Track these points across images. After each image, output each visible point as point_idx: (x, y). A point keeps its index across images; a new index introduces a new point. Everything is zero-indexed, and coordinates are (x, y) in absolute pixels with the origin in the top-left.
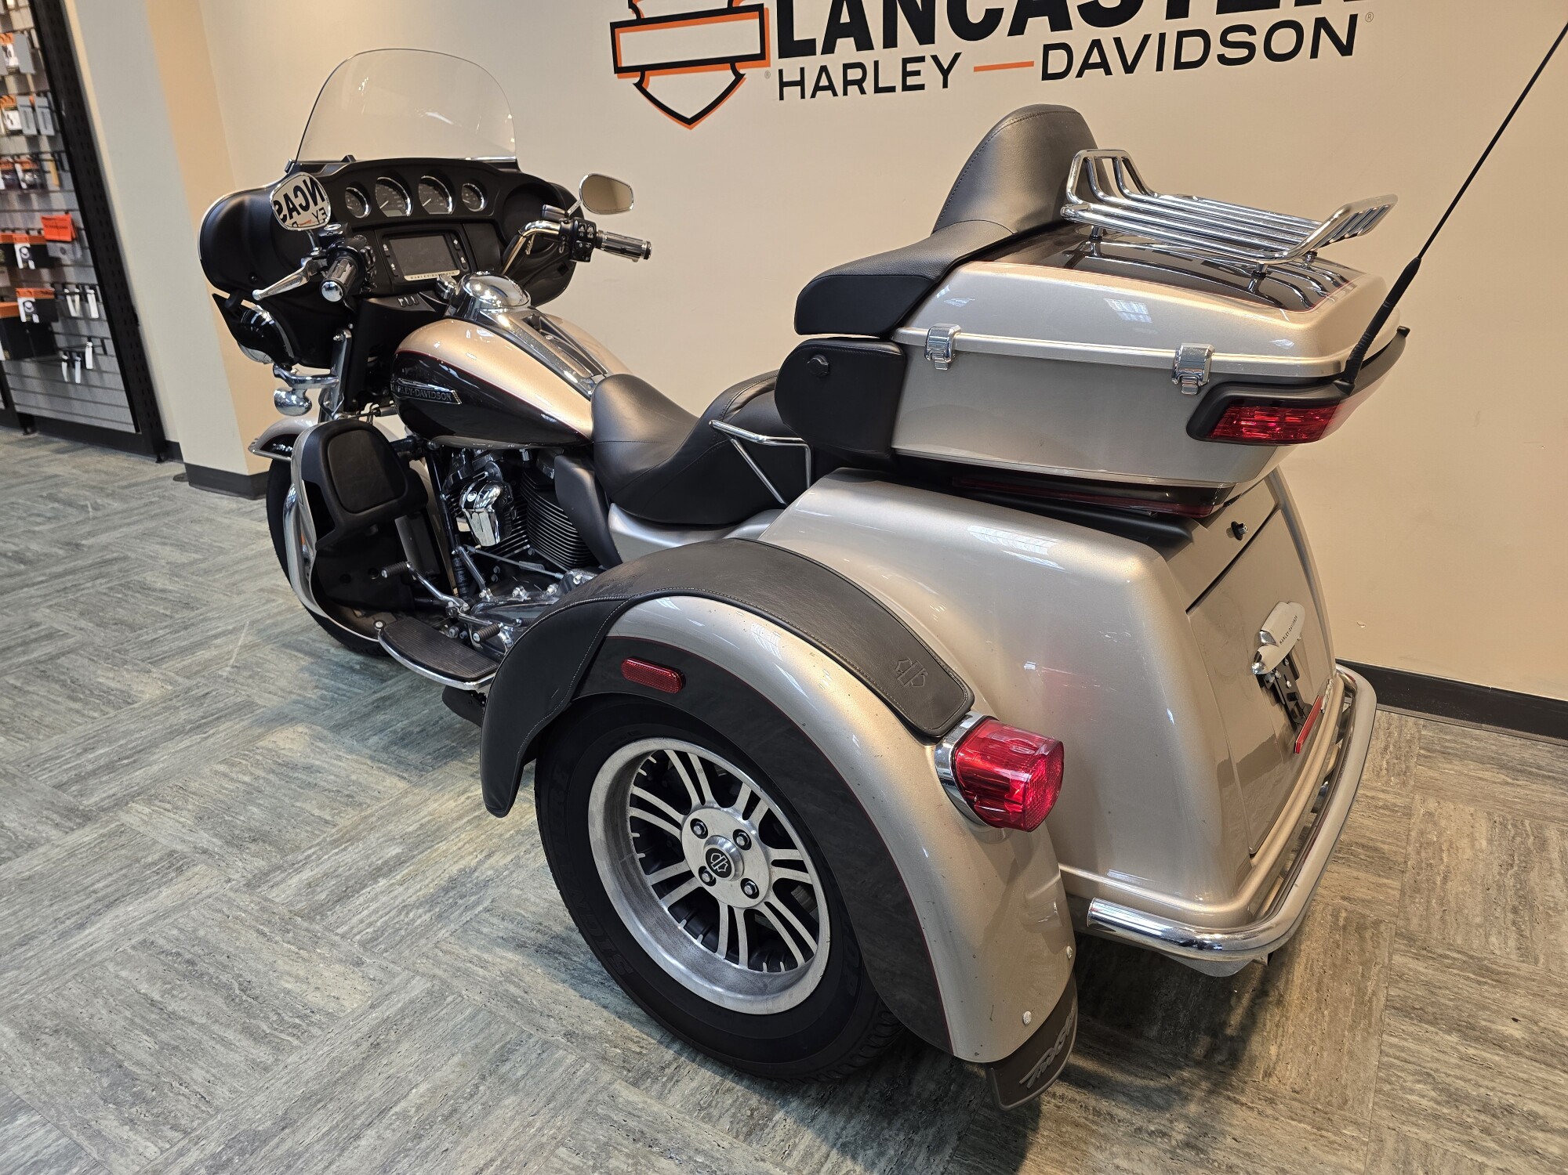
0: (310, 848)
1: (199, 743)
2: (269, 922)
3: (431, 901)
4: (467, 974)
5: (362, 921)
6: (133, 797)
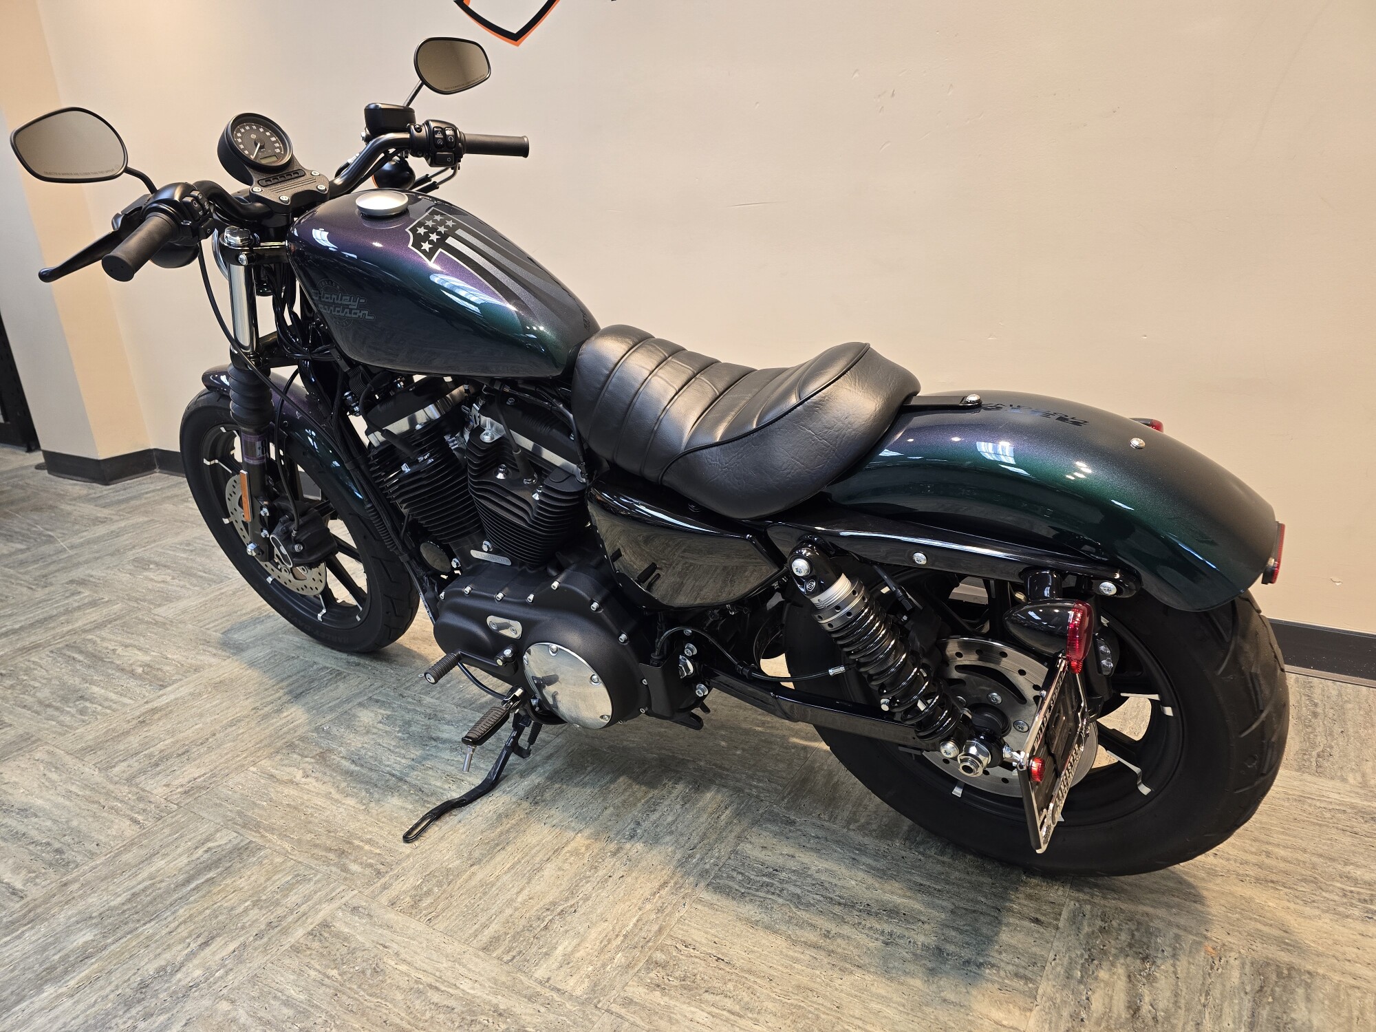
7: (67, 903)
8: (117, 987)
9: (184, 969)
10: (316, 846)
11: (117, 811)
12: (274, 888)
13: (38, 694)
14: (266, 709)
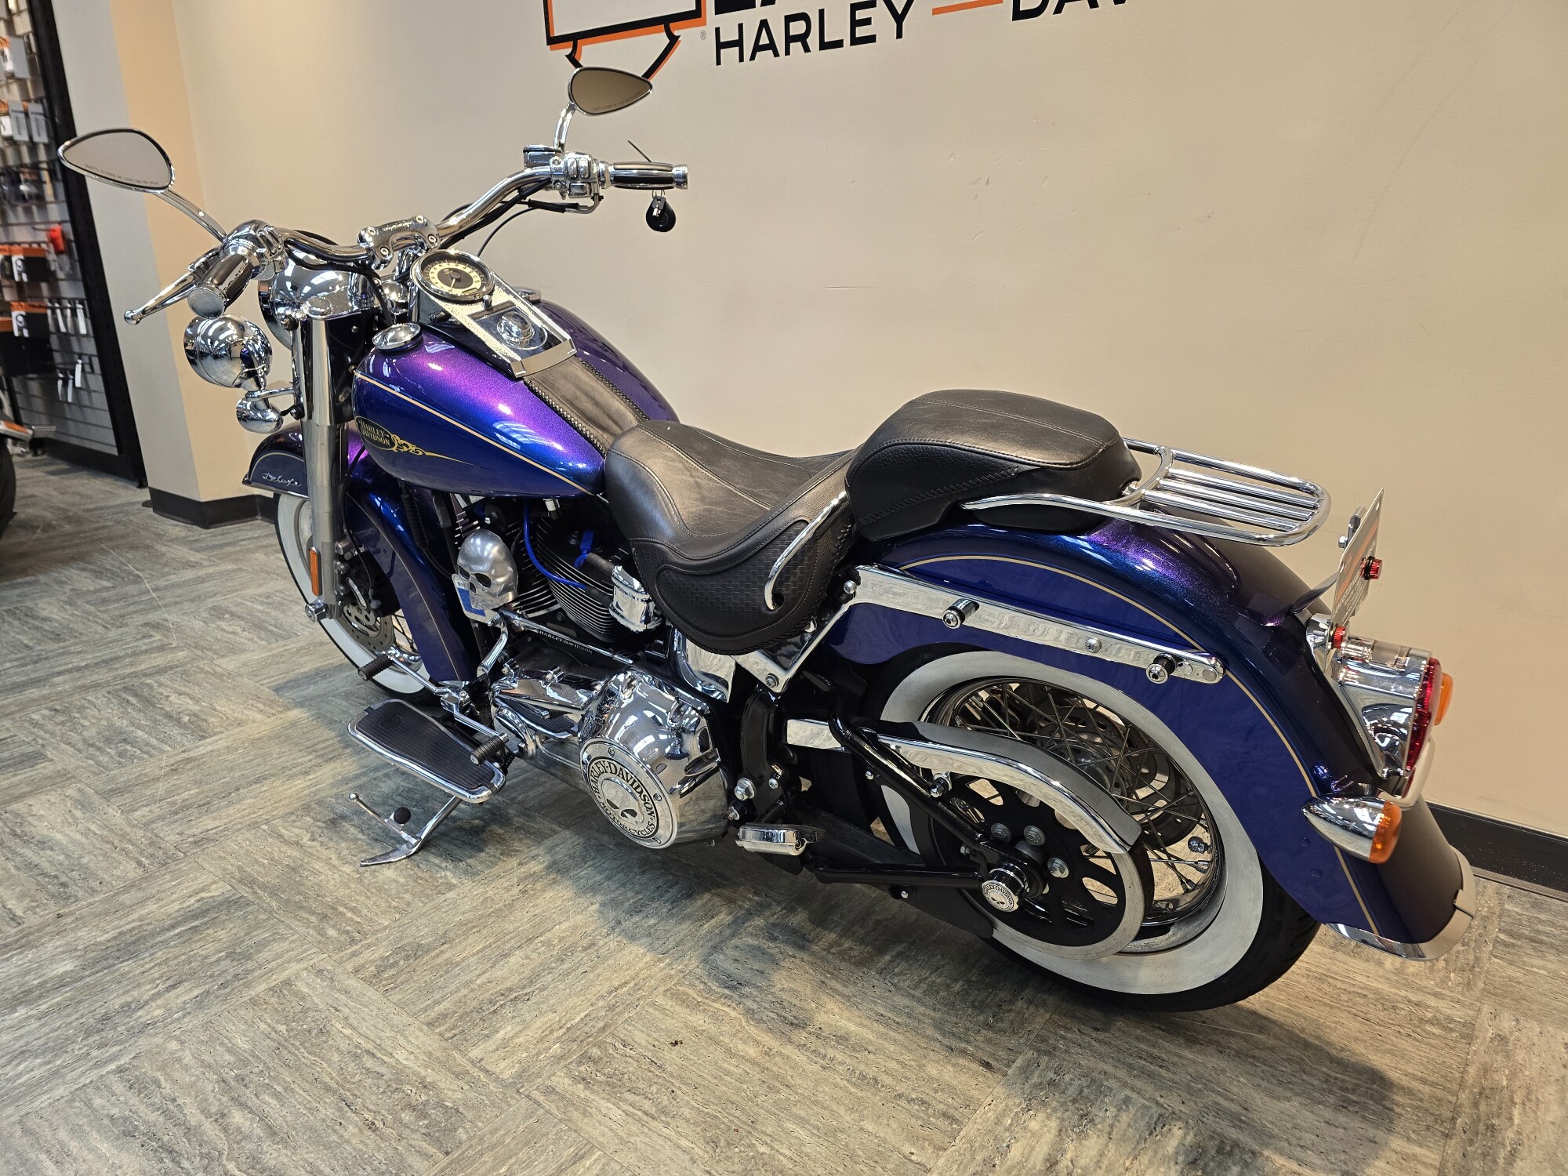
7: (58, 934)
8: (82, 1016)
9: (147, 1007)
10: (302, 907)
11: (127, 853)
12: (251, 943)
13: (85, 733)
14: (294, 770)
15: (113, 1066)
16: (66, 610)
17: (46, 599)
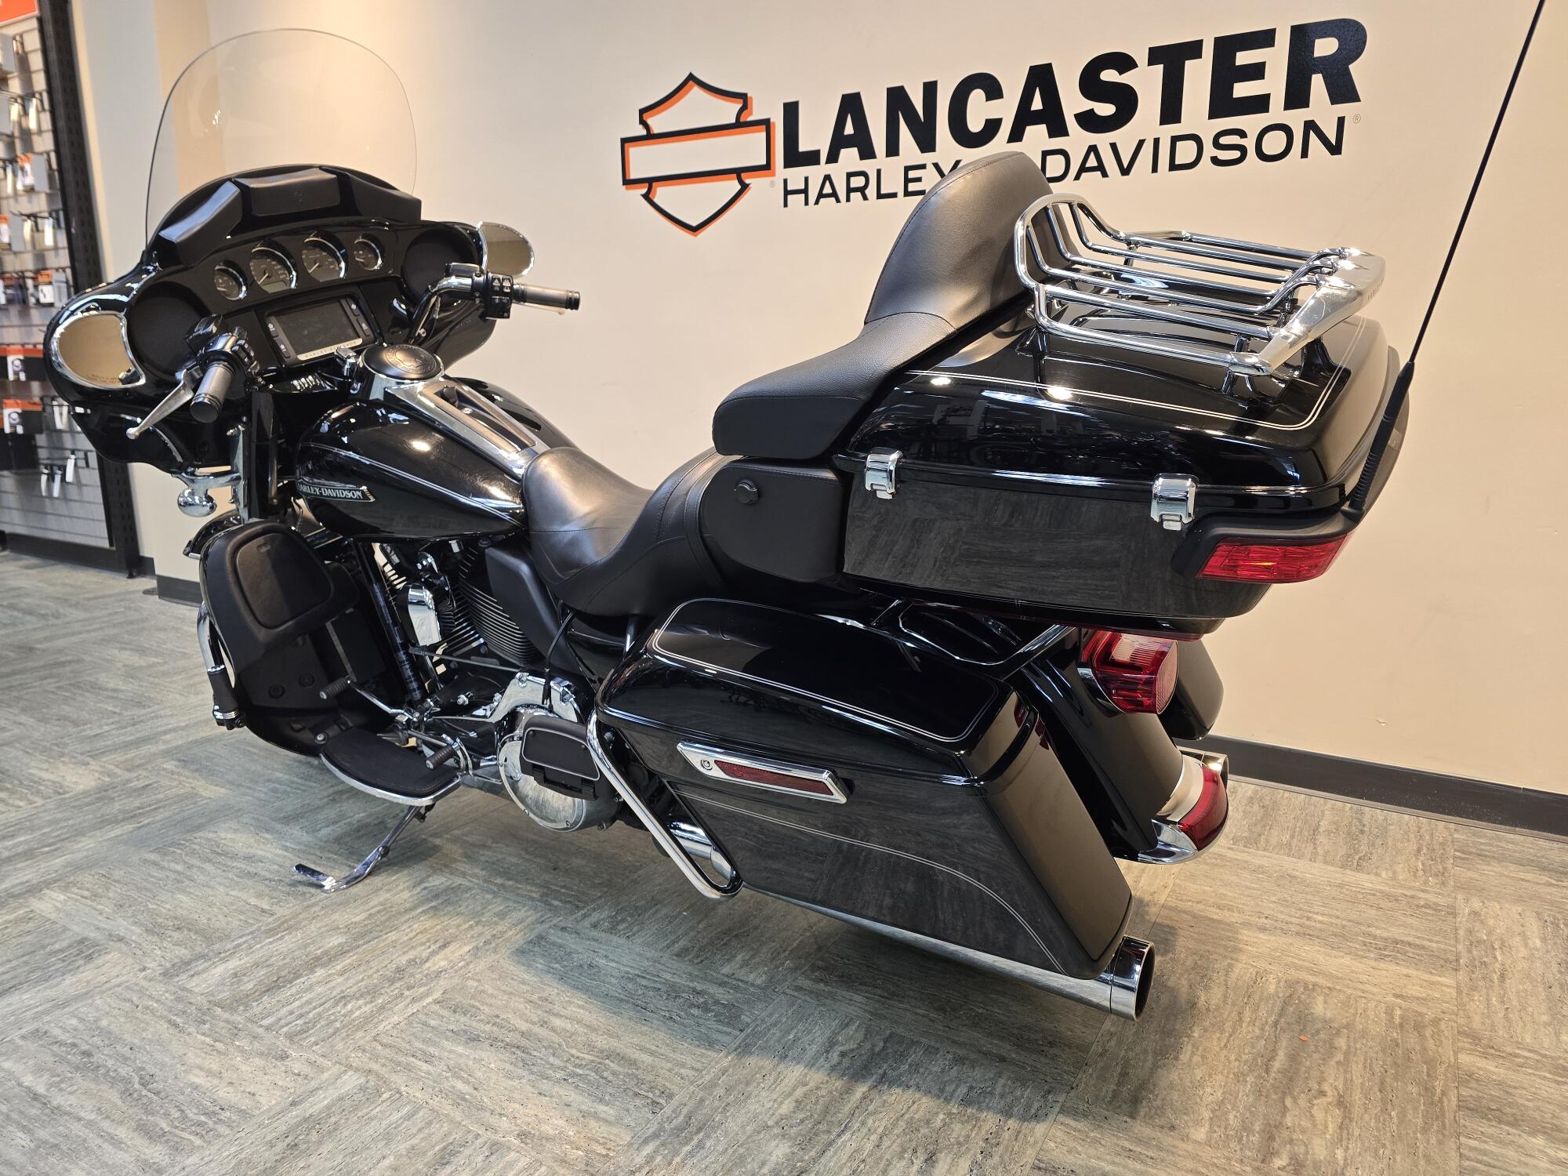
0: (240, 937)
1: (131, 832)
2: (184, 1012)
3: (372, 993)
4: (408, 1068)
5: (291, 1013)
6: (47, 884)
8: (378, 971)
9: (431, 961)
15: (429, 1000)
16: (132, 683)
17: (104, 674)
